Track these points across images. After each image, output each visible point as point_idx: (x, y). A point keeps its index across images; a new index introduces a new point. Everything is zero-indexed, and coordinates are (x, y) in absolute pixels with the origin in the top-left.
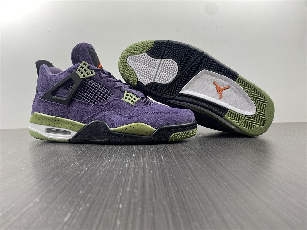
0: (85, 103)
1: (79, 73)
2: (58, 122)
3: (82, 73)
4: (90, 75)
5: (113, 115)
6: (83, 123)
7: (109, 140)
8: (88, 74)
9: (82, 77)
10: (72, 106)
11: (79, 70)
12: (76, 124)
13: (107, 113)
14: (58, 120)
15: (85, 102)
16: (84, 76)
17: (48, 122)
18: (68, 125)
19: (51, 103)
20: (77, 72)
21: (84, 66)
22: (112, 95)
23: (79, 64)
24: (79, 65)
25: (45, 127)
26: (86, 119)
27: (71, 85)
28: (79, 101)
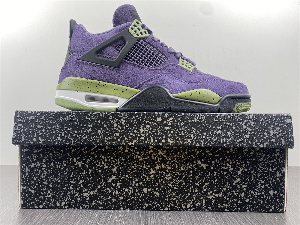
0: (138, 66)
1: (132, 32)
2: (102, 87)
3: (135, 32)
4: (144, 35)
5: (172, 80)
6: (136, 88)
7: (170, 108)
8: (141, 34)
9: (135, 35)
10: (121, 69)
11: (132, 29)
12: (127, 90)
13: (166, 77)
14: (103, 85)
15: (138, 64)
16: (138, 35)
17: (89, 87)
18: (116, 91)
19: (94, 65)
20: (130, 30)
21: (137, 24)
22: (167, 60)
23: (131, 22)
24: (132, 24)
25: (83, 94)
26: (141, 83)
27: (121, 45)
28: (131, 64)
